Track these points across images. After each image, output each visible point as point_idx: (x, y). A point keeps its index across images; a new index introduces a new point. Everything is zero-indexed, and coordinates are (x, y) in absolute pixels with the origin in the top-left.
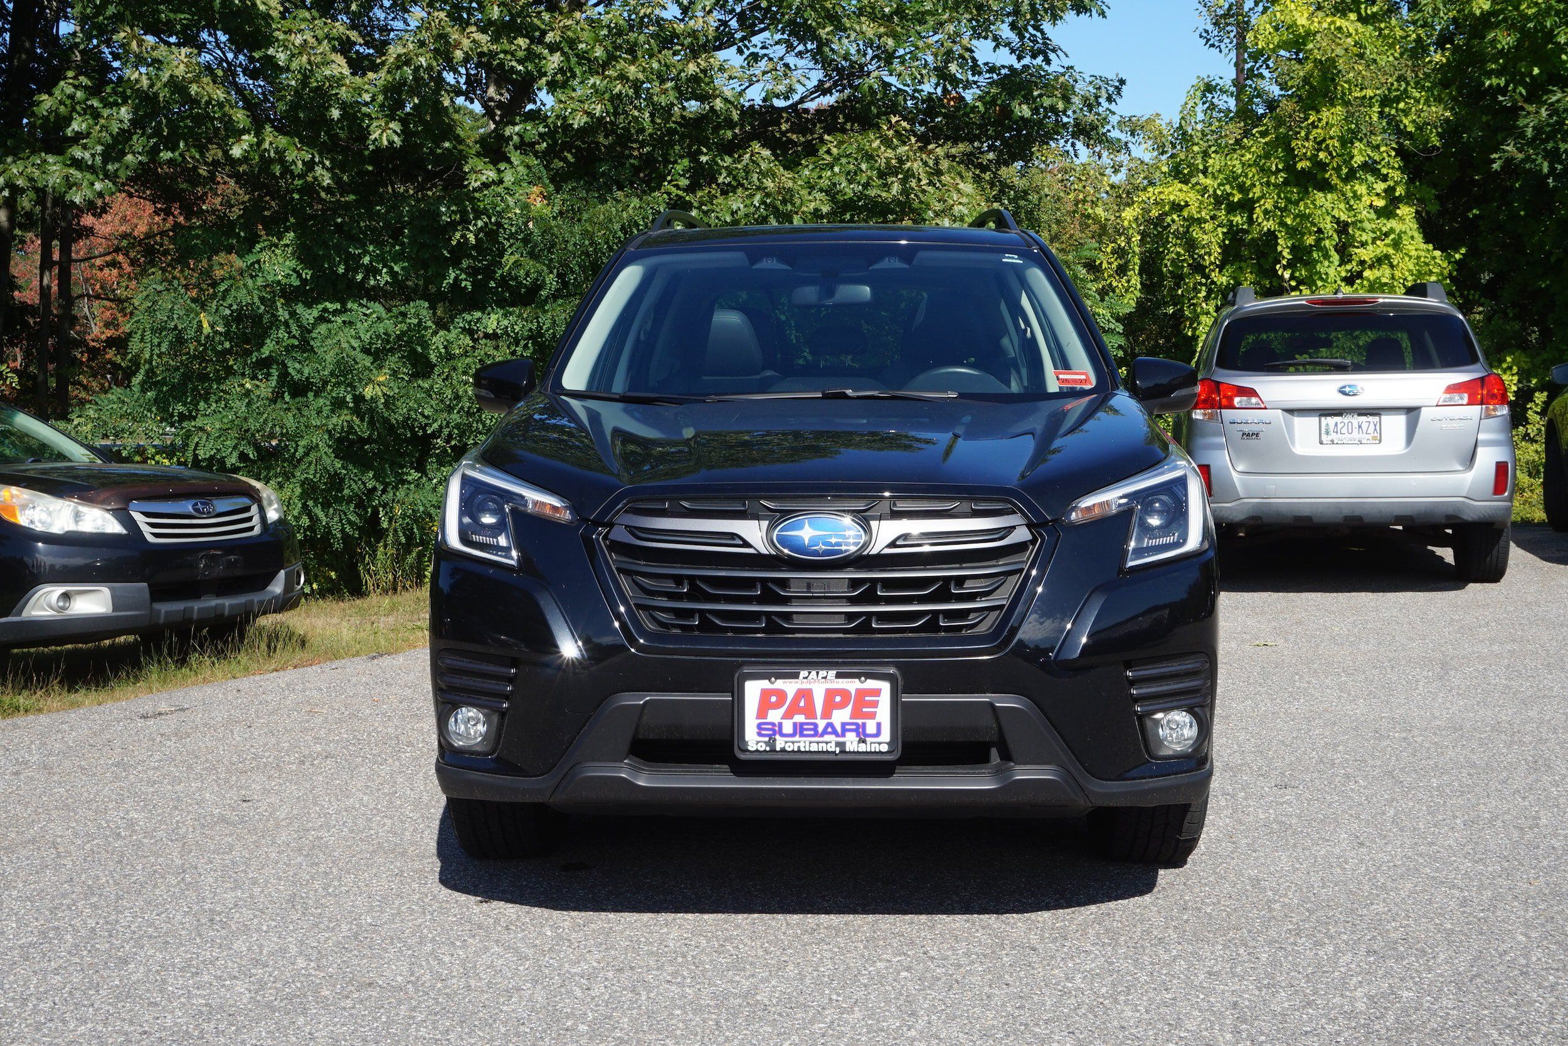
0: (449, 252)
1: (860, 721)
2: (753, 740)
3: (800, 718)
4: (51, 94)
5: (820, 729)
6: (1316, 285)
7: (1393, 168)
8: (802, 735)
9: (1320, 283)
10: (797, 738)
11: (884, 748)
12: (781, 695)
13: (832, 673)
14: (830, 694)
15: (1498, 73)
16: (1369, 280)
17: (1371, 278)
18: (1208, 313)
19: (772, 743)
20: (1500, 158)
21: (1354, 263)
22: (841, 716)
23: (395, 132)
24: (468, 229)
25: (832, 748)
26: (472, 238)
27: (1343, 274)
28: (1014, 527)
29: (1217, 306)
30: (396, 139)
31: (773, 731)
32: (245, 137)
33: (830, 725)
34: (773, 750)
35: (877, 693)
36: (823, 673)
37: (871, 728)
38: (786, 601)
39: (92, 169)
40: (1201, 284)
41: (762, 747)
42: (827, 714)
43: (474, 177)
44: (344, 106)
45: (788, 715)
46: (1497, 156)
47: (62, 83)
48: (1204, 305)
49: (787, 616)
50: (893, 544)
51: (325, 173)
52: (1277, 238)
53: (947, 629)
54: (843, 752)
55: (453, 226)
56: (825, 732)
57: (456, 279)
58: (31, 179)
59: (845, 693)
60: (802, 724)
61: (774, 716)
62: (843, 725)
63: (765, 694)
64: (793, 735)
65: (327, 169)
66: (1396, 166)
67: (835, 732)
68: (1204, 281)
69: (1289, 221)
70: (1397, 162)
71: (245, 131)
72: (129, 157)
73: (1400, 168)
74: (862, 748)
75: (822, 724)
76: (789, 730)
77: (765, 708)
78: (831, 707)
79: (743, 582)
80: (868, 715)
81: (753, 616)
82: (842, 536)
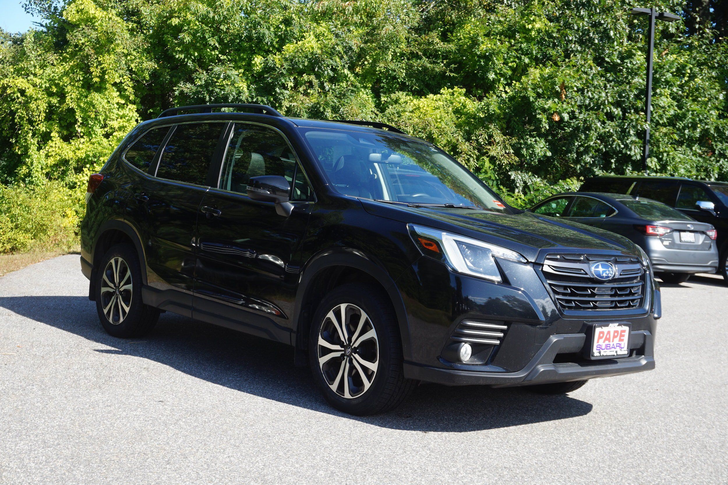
1: (620, 343)
2: (595, 352)
6: (92, 137)
7: (129, 86)
9: (94, 136)
10: (606, 350)
11: (625, 352)
12: (603, 333)
13: (617, 324)
14: (615, 332)
15: (181, 52)
16: (116, 137)
17: (118, 136)
18: (34, 144)
19: (600, 353)
20: (178, 90)
21: (108, 128)
22: (616, 340)
25: (614, 353)
27: (103, 133)
29: (38, 141)
31: (600, 348)
34: (600, 356)
35: (625, 331)
36: (614, 324)
37: (623, 346)
38: (594, 296)
40: (30, 129)
42: (613, 340)
45: (604, 341)
46: (177, 88)
48: (32, 140)
50: (620, 274)
52: (75, 112)
53: (632, 306)
54: (617, 354)
56: (613, 348)
59: (618, 332)
61: (601, 341)
62: (617, 344)
63: (600, 333)
66: (131, 86)
68: (32, 128)
69: (82, 105)
70: (131, 84)
73: (132, 87)
74: (621, 353)
76: (603, 347)
77: (600, 338)
78: (615, 337)
79: (585, 289)
80: (622, 340)
81: (588, 302)
82: (609, 271)
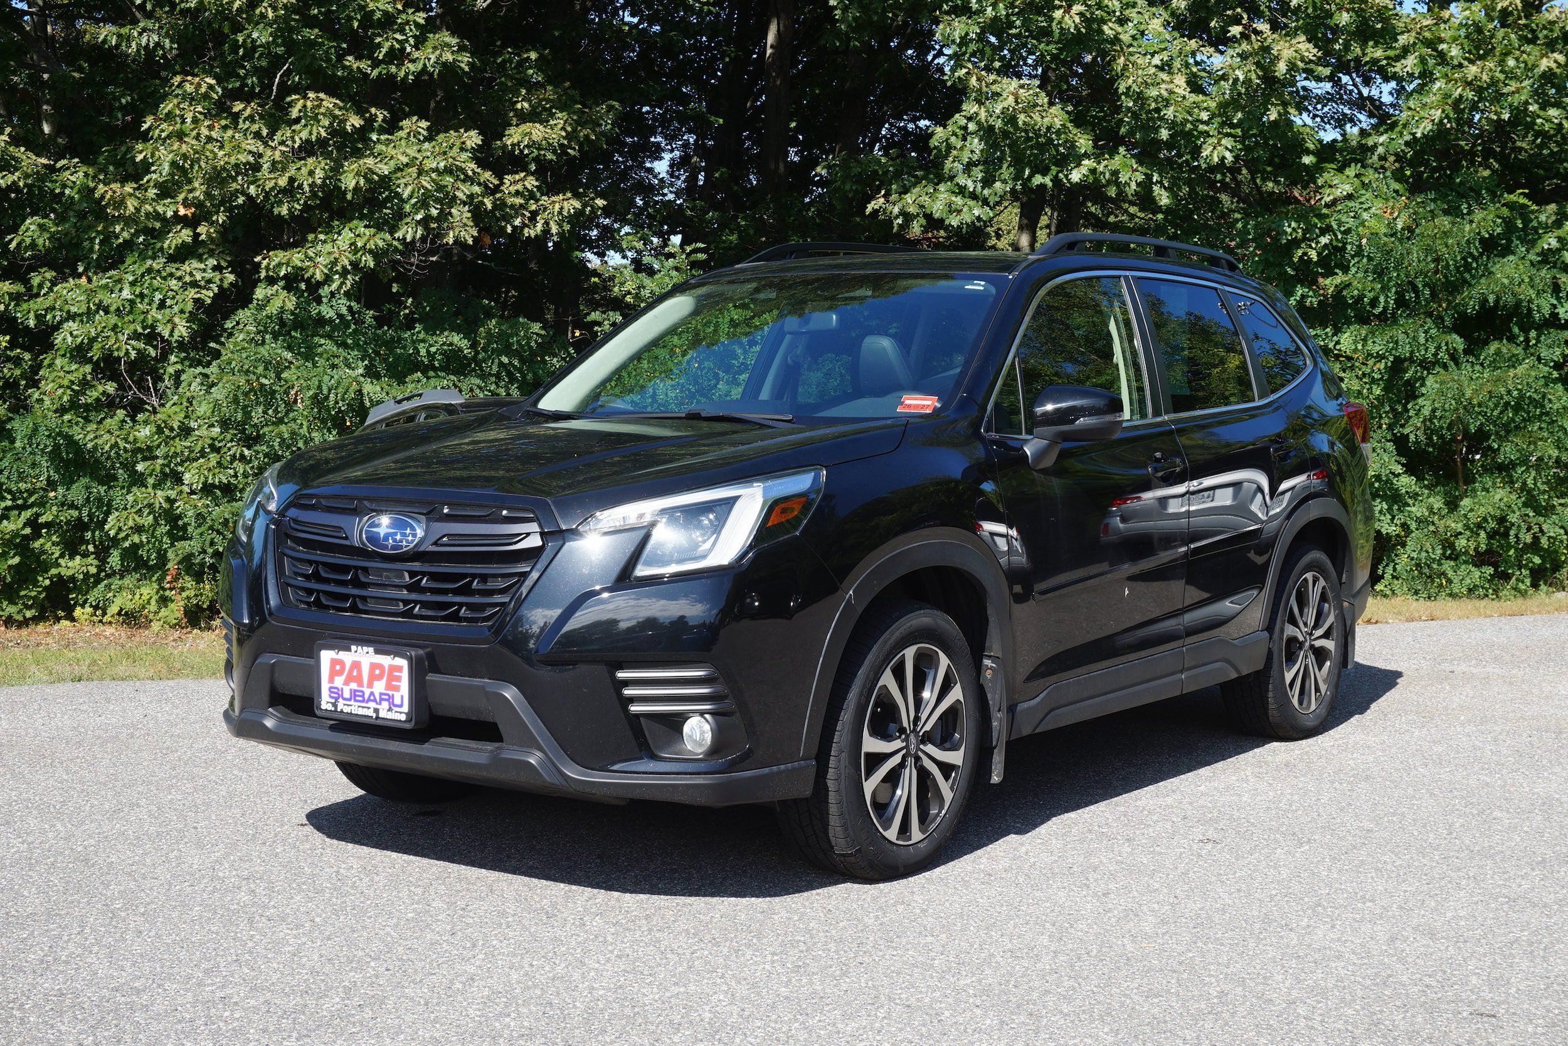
0: (1294, 270)
1: (390, 693)
2: (326, 703)
3: (354, 686)
4: (945, 127)
5: (366, 697)
8: (356, 701)
10: (352, 702)
11: (403, 717)
12: (341, 663)
13: (371, 650)
14: (374, 666)
19: (335, 705)
22: (379, 687)
23: (1227, 148)
24: (1311, 247)
25: (371, 713)
26: (1314, 255)
28: (528, 534)
30: (1228, 155)
31: (337, 694)
32: (1086, 162)
33: (372, 694)
34: (336, 711)
35: (400, 669)
36: (365, 649)
37: (397, 701)
38: (364, 586)
39: (974, 196)
41: (330, 707)
42: (370, 685)
43: (1328, 191)
44: (1172, 126)
45: (346, 683)
47: (957, 116)
49: (364, 599)
50: (435, 543)
51: (1163, 192)
53: (466, 619)
54: (377, 718)
55: (1295, 243)
56: (369, 700)
57: (1303, 296)
58: (922, 207)
59: (380, 666)
60: (355, 691)
61: (339, 681)
62: (381, 694)
63: (334, 662)
64: (349, 700)
65: (1165, 188)
67: (375, 700)
71: (1086, 155)
72: (998, 185)
74: (390, 716)
75: (367, 692)
76: (347, 694)
77: (333, 674)
78: (373, 678)
79: (345, 569)
80: (397, 689)
81: (344, 597)
82: (404, 535)
